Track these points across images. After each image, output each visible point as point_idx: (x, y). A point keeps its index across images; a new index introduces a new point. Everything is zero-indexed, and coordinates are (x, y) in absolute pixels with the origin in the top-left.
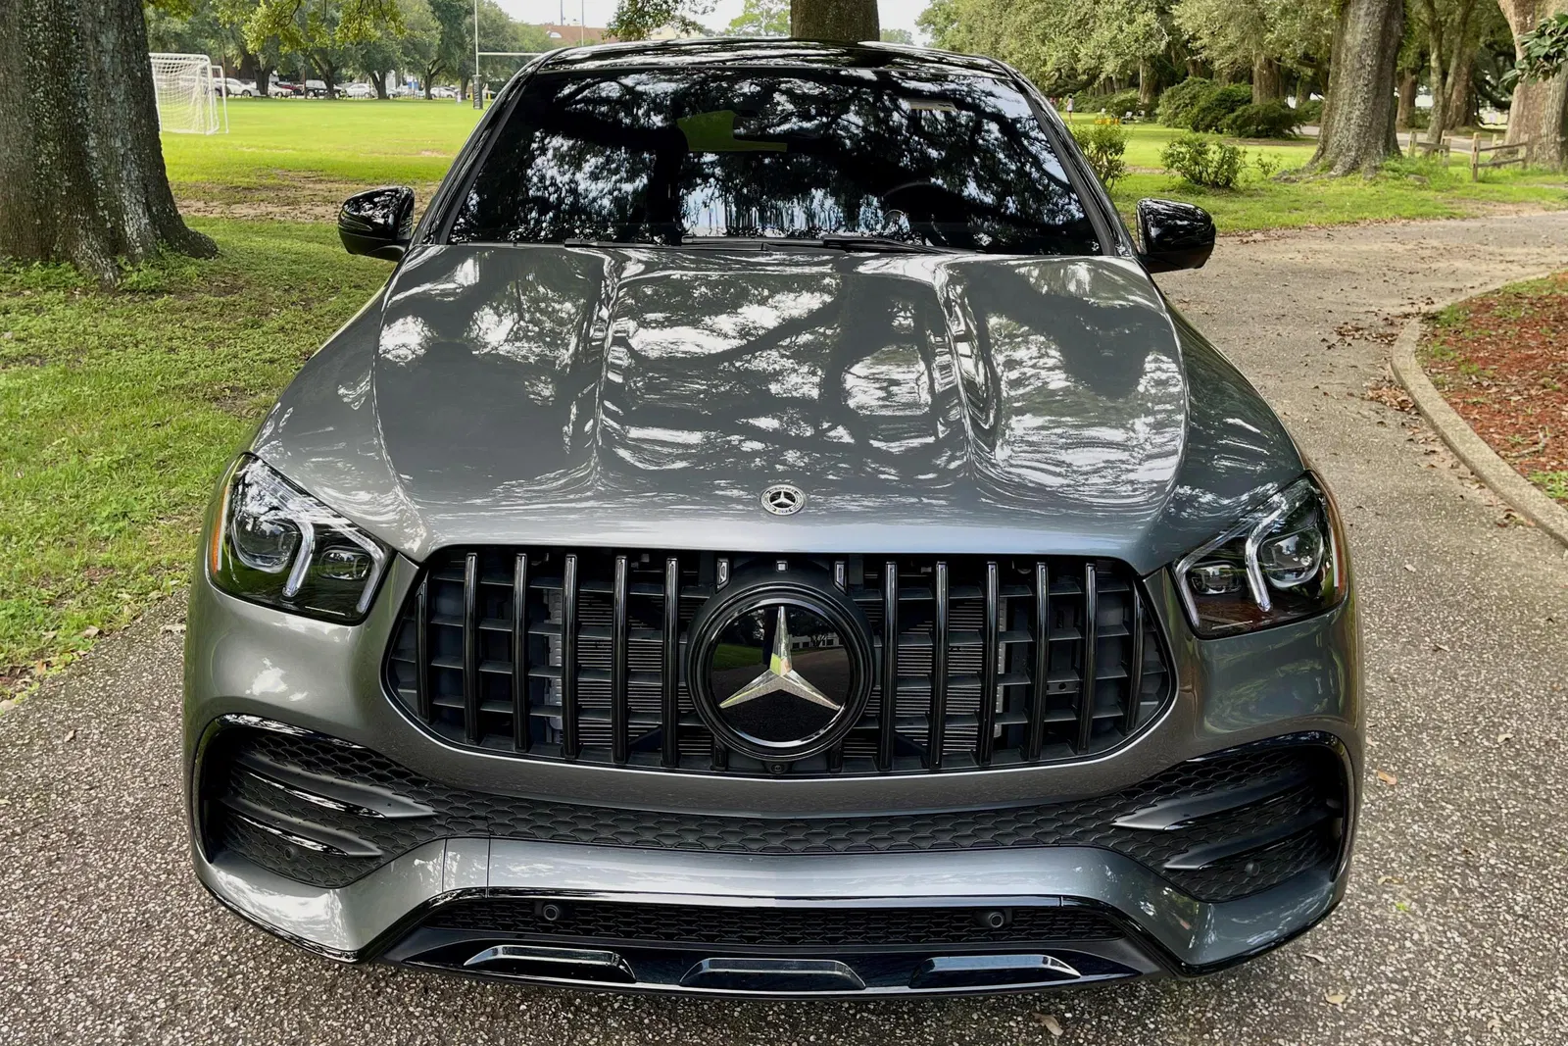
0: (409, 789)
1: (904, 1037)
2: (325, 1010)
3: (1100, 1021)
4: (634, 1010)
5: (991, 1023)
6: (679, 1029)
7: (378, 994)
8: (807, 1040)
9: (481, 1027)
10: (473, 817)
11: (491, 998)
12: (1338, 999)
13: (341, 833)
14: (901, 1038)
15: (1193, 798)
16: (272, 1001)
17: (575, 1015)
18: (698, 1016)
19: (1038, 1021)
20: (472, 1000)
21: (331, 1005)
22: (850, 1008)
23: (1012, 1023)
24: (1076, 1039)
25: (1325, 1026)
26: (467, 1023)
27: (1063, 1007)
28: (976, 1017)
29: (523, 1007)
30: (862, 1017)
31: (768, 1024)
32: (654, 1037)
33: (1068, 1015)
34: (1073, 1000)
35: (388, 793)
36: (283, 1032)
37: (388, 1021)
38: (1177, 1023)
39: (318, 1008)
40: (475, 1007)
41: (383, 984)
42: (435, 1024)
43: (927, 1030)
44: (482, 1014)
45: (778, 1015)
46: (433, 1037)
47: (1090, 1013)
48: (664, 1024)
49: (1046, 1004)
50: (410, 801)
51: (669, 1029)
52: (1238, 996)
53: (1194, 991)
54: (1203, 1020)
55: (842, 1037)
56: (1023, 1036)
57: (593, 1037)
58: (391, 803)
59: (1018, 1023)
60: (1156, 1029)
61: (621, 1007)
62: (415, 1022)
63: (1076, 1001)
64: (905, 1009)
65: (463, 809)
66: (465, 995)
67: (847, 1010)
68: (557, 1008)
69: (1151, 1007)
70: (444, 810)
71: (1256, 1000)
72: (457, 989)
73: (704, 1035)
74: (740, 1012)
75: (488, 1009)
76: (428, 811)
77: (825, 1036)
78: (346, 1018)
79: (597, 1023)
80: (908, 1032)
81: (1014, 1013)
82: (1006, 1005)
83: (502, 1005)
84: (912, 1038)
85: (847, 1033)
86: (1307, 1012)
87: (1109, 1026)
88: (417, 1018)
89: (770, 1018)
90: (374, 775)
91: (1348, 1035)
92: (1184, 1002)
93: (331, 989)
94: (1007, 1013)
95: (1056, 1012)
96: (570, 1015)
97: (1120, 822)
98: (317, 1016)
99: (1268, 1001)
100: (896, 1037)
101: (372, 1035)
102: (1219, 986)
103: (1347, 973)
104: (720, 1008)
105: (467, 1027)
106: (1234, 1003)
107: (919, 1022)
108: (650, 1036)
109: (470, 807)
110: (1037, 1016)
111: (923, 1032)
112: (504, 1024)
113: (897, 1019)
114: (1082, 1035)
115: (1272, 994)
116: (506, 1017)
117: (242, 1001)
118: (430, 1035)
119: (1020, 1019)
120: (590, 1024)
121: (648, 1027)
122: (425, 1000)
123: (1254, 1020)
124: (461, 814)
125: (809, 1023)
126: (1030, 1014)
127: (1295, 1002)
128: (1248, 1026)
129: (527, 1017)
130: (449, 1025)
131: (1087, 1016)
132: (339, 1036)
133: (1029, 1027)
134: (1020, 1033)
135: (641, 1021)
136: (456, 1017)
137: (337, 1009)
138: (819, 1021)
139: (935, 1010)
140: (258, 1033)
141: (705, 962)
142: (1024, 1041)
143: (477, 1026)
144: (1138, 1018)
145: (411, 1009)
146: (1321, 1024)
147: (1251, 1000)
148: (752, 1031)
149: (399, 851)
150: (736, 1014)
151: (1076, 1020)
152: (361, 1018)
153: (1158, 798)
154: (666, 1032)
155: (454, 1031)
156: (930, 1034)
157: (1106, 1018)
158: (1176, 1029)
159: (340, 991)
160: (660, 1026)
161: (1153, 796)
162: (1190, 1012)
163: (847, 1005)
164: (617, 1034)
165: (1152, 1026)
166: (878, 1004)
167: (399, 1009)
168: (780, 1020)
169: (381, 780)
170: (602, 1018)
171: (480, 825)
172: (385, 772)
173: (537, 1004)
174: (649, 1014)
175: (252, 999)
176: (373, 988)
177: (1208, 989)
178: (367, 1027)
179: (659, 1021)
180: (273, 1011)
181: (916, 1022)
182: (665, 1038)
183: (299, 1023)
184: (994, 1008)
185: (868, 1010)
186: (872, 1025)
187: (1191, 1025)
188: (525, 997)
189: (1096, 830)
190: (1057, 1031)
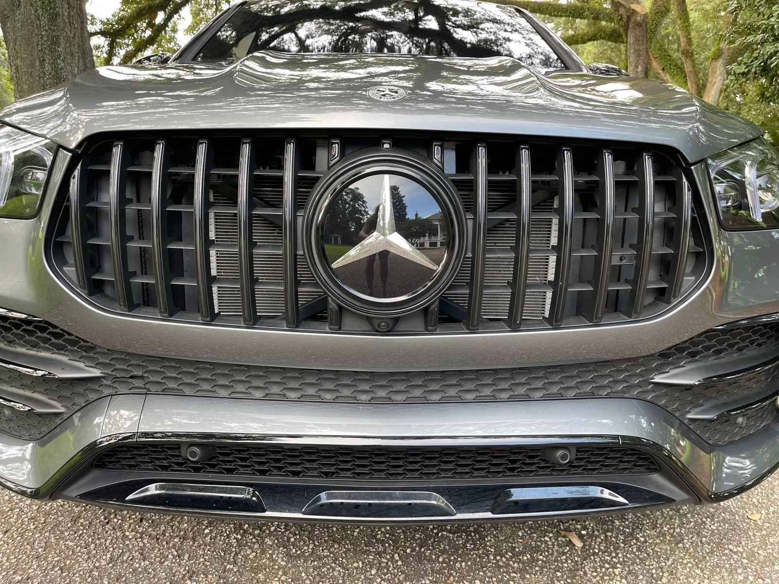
0: (80, 355)
1: (473, 549)
2: (66, 534)
3: (606, 536)
4: (285, 532)
5: (532, 538)
6: (315, 545)
7: (107, 523)
8: (405, 552)
9: (174, 546)
10: (132, 377)
11: (185, 525)
12: (756, 517)
13: (36, 396)
14: (471, 550)
15: (711, 361)
16: (32, 527)
17: (242, 536)
18: (328, 536)
19: (564, 537)
20: (172, 527)
21: (72, 530)
22: (434, 528)
23: (547, 539)
24: (593, 549)
25: (754, 535)
26: (164, 543)
27: (579, 527)
28: (521, 534)
29: (207, 531)
30: (443, 535)
31: (377, 540)
32: (296, 551)
33: (584, 532)
34: (585, 522)
35: (64, 359)
36: (32, 548)
37: (108, 542)
38: (657, 537)
39: (62, 532)
40: (173, 531)
41: (112, 516)
42: (141, 544)
43: (488, 544)
44: (177, 536)
45: (385, 534)
46: (137, 553)
47: (598, 531)
48: (305, 542)
49: (567, 525)
50: (81, 365)
51: (308, 546)
52: (693, 517)
53: (662, 515)
54: (675, 534)
55: (430, 550)
56: (556, 548)
57: (253, 552)
58: (64, 366)
59: (550, 538)
60: (646, 542)
61: (275, 530)
62: (127, 542)
63: (587, 523)
64: (472, 529)
65: (124, 370)
66: (168, 523)
67: (432, 530)
68: (231, 532)
69: (637, 526)
70: (109, 372)
71: (704, 519)
72: (164, 519)
73: (332, 549)
74: (358, 533)
75: (182, 533)
76: (96, 373)
77: (417, 549)
78: (80, 540)
79: (258, 542)
80: (475, 545)
81: (546, 531)
82: (540, 526)
83: (192, 530)
84: (479, 549)
85: (432, 546)
86: (739, 526)
87: (613, 539)
88: (130, 540)
89: (379, 536)
90: (52, 344)
91: (771, 540)
92: (658, 522)
93: (75, 521)
94: (542, 531)
95: (575, 530)
96: (239, 537)
97: (658, 379)
98: (60, 538)
99: (712, 520)
100: (467, 549)
101: (94, 552)
102: (678, 511)
103: (755, 500)
104: (344, 529)
105: (163, 546)
106: (691, 522)
107: (482, 538)
108: (294, 551)
109: (129, 368)
110: (563, 533)
111: (486, 545)
112: (191, 543)
113: (467, 536)
114: (596, 546)
115: (713, 515)
116: (194, 539)
117: (12, 526)
118: (136, 551)
119: (551, 535)
120: (252, 542)
121: (293, 544)
122: (139, 527)
123: (707, 533)
124: (123, 374)
125: (406, 538)
126: (558, 532)
127: (729, 520)
128: (706, 537)
129: (208, 539)
130: (151, 544)
131: (596, 533)
132: (71, 553)
133: (558, 541)
134: (554, 545)
135: (289, 540)
136: (158, 539)
137: (75, 533)
138: (413, 538)
139: (492, 529)
140: (15, 550)
141: (323, 495)
142: (557, 551)
143: (171, 545)
144: (632, 534)
145: (127, 533)
146: (751, 534)
147: (701, 519)
148: (366, 546)
149: (77, 408)
150: (355, 534)
151: (591, 536)
152: (90, 540)
153: (687, 360)
154: (305, 548)
155: (153, 549)
156: (491, 547)
157: (609, 534)
158: (658, 541)
159: (82, 521)
160: (302, 543)
161: (683, 358)
162: (665, 529)
163: (432, 527)
164: (271, 549)
165: (642, 539)
166: (453, 526)
167: (118, 534)
168: (385, 537)
169: (60, 349)
170: (262, 538)
171: (137, 383)
172: (61, 341)
173: (217, 528)
174: (295, 534)
175: (20, 525)
176: (105, 519)
177: (671, 513)
178: (92, 546)
179: (301, 539)
180: (31, 534)
181: (480, 538)
182: (304, 552)
183: (46, 543)
184: (531, 528)
185: (446, 530)
186: (450, 540)
187: (668, 538)
188: (210, 524)
189: (639, 385)
190: (579, 544)
